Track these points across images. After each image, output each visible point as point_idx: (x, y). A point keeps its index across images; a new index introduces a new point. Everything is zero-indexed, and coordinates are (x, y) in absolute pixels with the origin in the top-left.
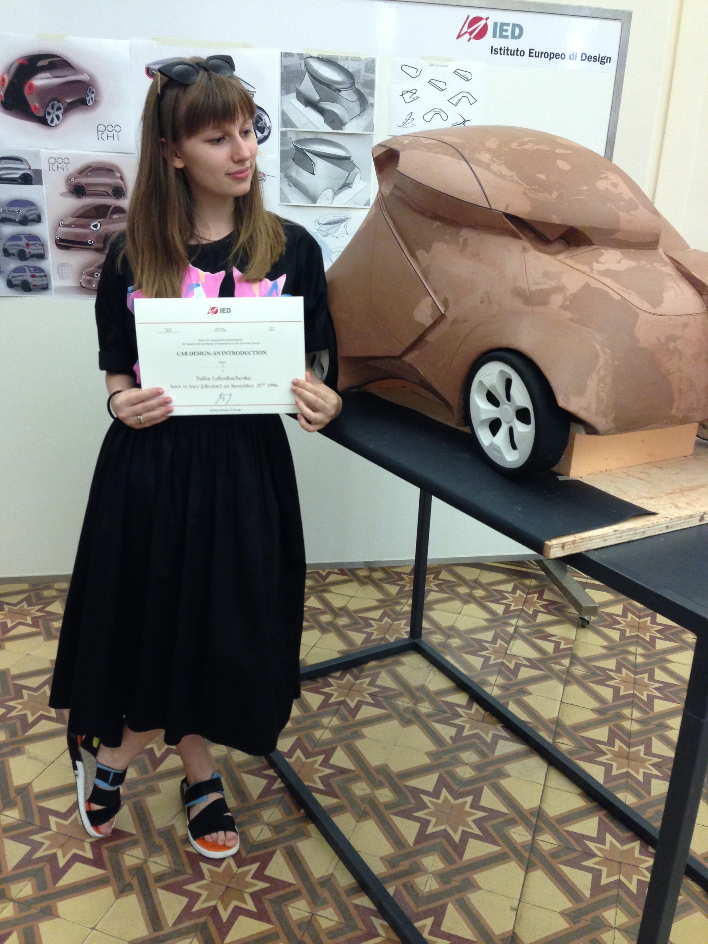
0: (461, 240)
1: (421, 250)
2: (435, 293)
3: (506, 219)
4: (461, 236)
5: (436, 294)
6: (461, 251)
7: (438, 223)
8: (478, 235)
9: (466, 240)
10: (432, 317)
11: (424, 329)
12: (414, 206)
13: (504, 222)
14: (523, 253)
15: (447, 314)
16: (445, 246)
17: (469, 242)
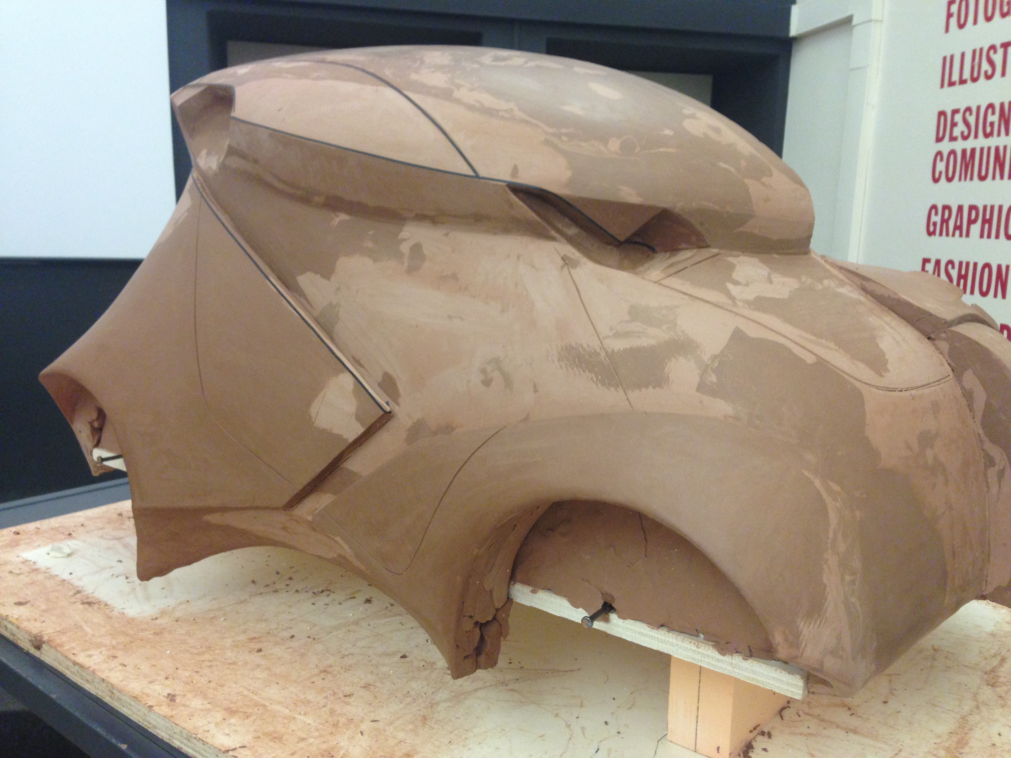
0: (405, 248)
1: (309, 275)
2: (357, 362)
3: (514, 198)
4: (404, 240)
5: (362, 366)
6: (411, 270)
7: (343, 217)
8: (447, 235)
9: (417, 248)
10: (358, 418)
11: (342, 447)
12: (280, 186)
13: (511, 205)
14: (565, 269)
15: (396, 409)
16: (368, 262)
17: (426, 252)
